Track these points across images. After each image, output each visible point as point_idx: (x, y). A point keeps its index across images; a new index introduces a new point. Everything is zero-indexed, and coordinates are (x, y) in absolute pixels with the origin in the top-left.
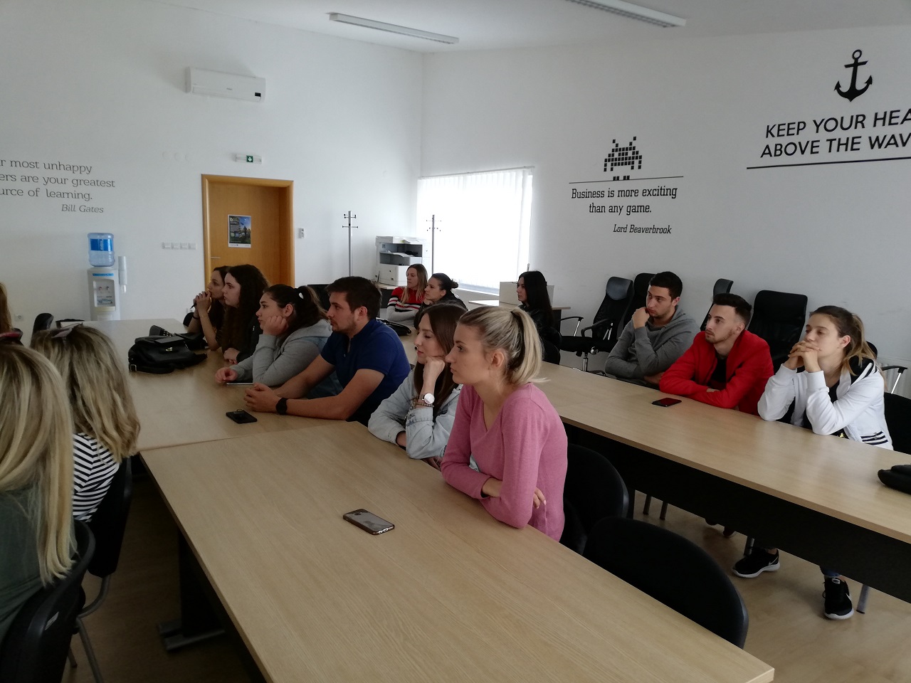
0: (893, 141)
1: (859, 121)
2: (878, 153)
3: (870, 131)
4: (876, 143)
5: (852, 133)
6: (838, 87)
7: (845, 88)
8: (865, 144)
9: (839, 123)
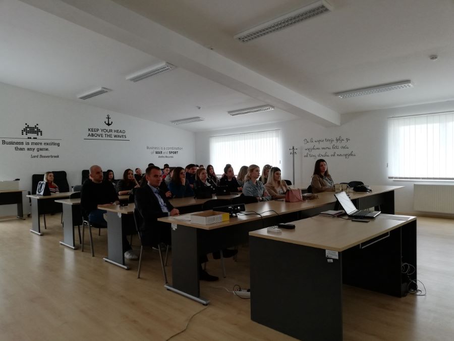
0: (119, 136)
1: (111, 131)
2: (116, 138)
3: (113, 134)
4: (115, 136)
5: (110, 133)
6: (105, 122)
7: (107, 123)
8: (113, 136)
9: (107, 131)
